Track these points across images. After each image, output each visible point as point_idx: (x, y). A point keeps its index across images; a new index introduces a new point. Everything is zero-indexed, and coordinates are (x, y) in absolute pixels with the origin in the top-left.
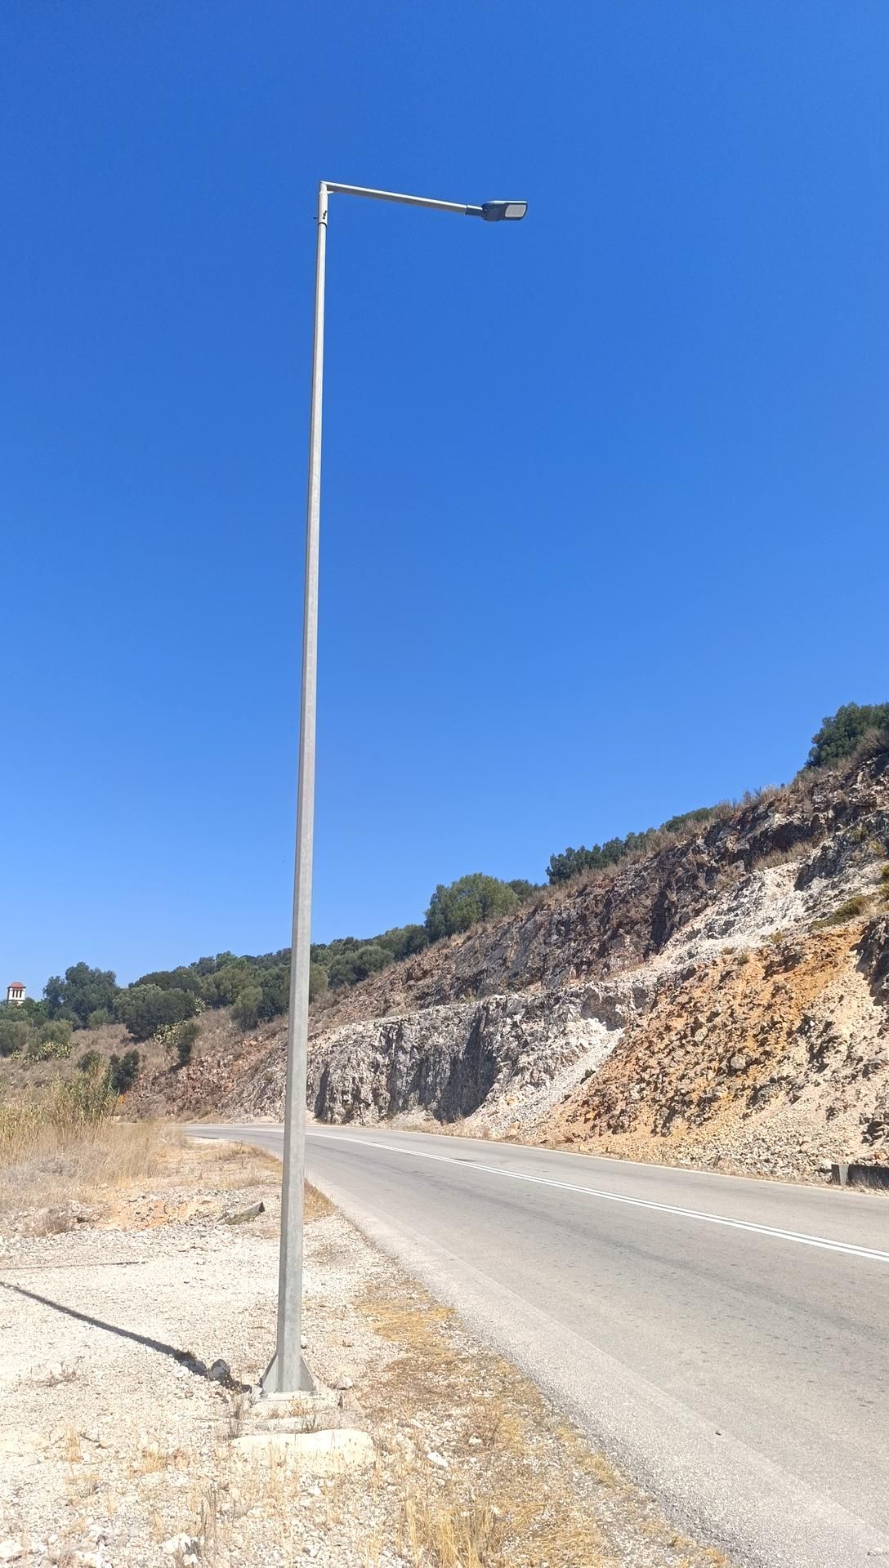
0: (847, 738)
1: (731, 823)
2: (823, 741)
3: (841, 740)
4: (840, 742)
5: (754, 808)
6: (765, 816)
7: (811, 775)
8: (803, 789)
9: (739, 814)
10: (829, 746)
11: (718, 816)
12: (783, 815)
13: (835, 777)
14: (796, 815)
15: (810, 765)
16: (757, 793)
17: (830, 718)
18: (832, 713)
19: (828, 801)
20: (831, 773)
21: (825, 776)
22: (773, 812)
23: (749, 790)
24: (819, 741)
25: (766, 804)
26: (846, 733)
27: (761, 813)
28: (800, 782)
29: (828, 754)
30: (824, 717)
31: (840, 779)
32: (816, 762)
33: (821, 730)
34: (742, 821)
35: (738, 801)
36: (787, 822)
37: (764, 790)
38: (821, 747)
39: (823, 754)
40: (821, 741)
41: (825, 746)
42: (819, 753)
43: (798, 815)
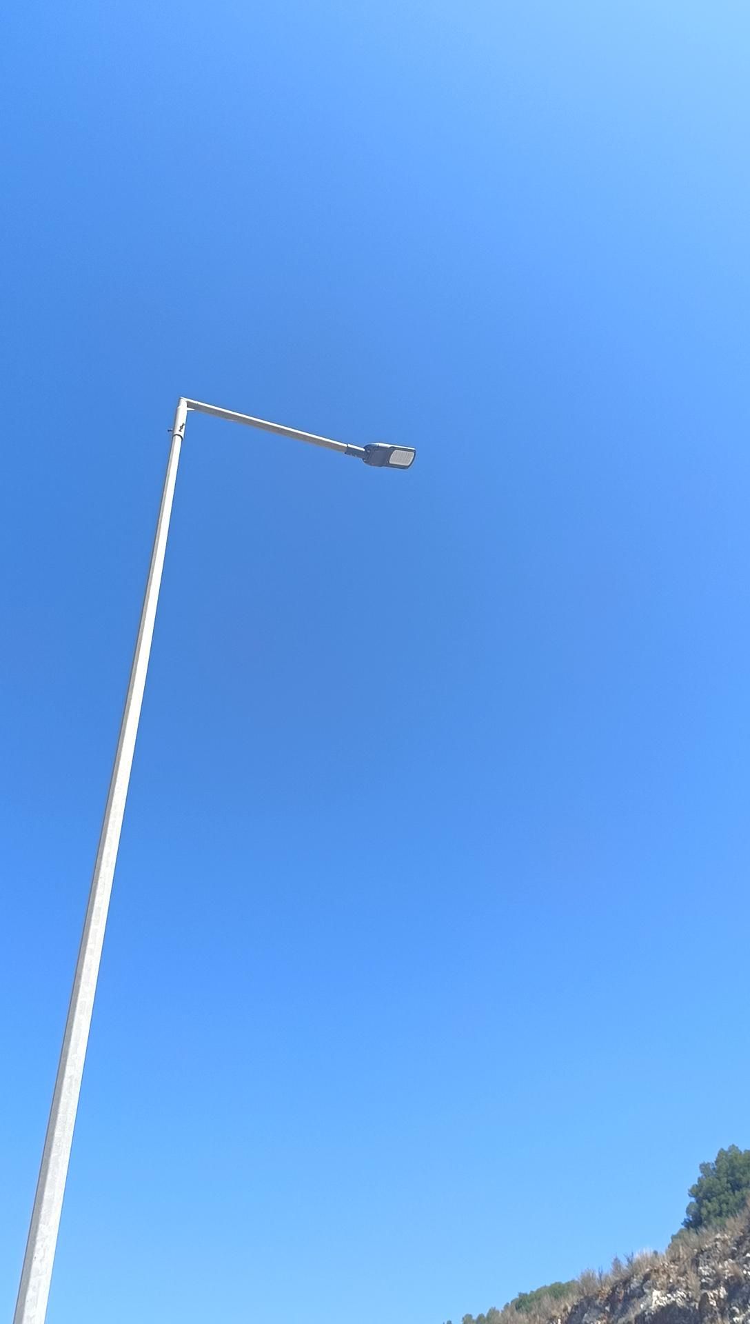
0: (730, 1192)
1: (598, 1302)
2: (702, 1194)
3: (724, 1193)
4: (722, 1197)
5: (626, 1282)
6: (641, 1294)
7: (693, 1238)
8: (685, 1257)
9: (607, 1289)
10: (710, 1201)
11: (581, 1292)
12: (664, 1292)
13: (724, 1242)
14: (681, 1293)
15: (688, 1225)
16: (628, 1260)
17: (709, 1164)
18: (711, 1159)
19: (717, 1275)
20: (718, 1236)
21: (711, 1239)
22: (649, 1288)
23: (619, 1258)
24: (697, 1194)
25: (640, 1276)
26: (729, 1185)
27: (635, 1289)
28: (681, 1247)
29: (709, 1212)
30: (701, 1162)
31: (729, 1243)
32: (695, 1222)
33: (699, 1180)
34: (611, 1300)
35: (605, 1272)
36: (668, 1302)
37: (637, 1256)
38: (699, 1201)
39: (704, 1211)
40: (701, 1195)
41: (705, 1202)
42: (700, 1211)
43: (682, 1293)
